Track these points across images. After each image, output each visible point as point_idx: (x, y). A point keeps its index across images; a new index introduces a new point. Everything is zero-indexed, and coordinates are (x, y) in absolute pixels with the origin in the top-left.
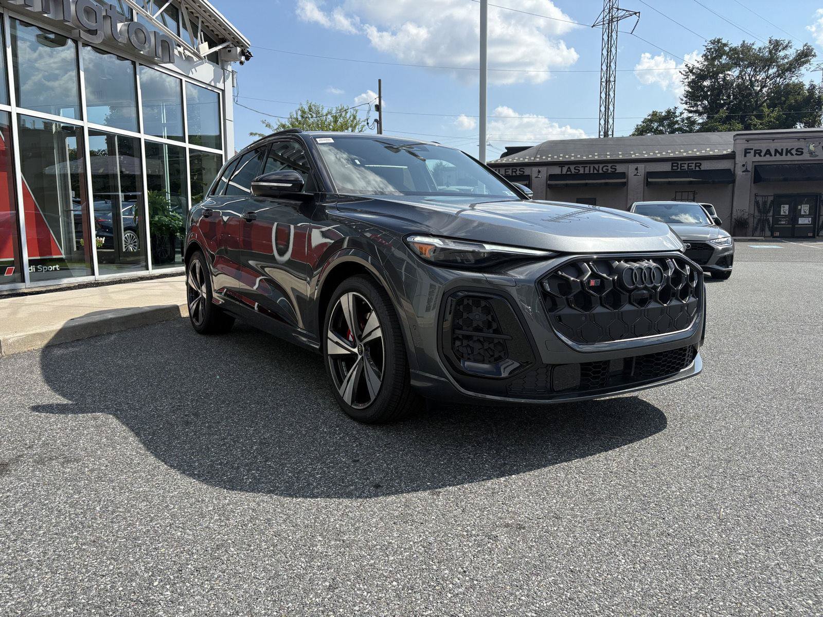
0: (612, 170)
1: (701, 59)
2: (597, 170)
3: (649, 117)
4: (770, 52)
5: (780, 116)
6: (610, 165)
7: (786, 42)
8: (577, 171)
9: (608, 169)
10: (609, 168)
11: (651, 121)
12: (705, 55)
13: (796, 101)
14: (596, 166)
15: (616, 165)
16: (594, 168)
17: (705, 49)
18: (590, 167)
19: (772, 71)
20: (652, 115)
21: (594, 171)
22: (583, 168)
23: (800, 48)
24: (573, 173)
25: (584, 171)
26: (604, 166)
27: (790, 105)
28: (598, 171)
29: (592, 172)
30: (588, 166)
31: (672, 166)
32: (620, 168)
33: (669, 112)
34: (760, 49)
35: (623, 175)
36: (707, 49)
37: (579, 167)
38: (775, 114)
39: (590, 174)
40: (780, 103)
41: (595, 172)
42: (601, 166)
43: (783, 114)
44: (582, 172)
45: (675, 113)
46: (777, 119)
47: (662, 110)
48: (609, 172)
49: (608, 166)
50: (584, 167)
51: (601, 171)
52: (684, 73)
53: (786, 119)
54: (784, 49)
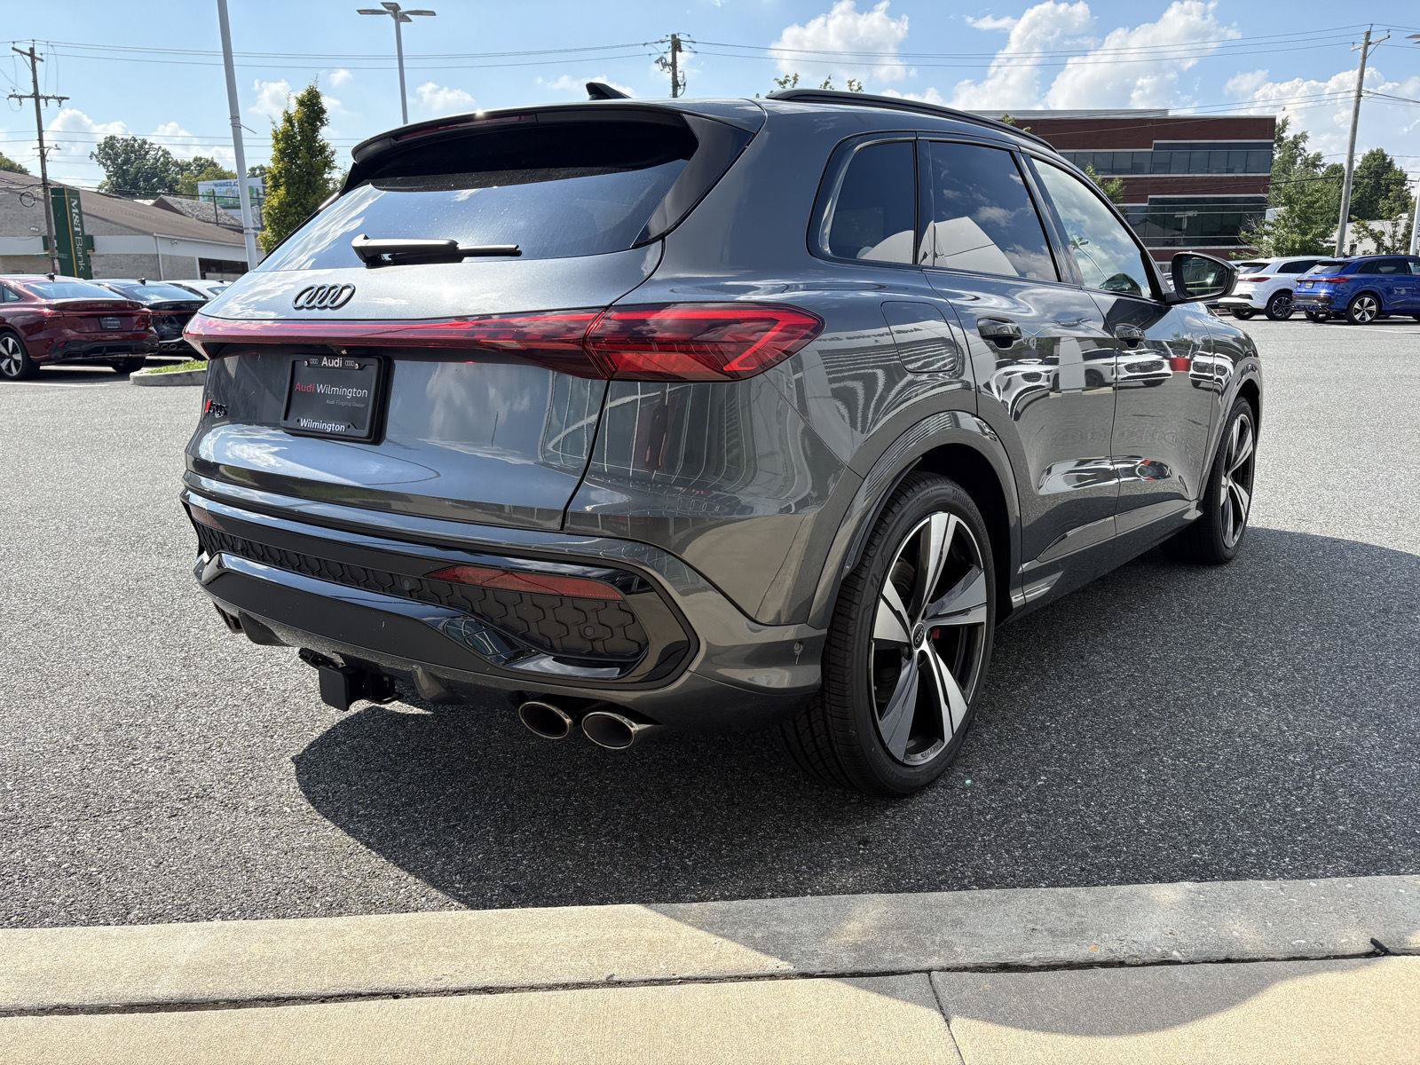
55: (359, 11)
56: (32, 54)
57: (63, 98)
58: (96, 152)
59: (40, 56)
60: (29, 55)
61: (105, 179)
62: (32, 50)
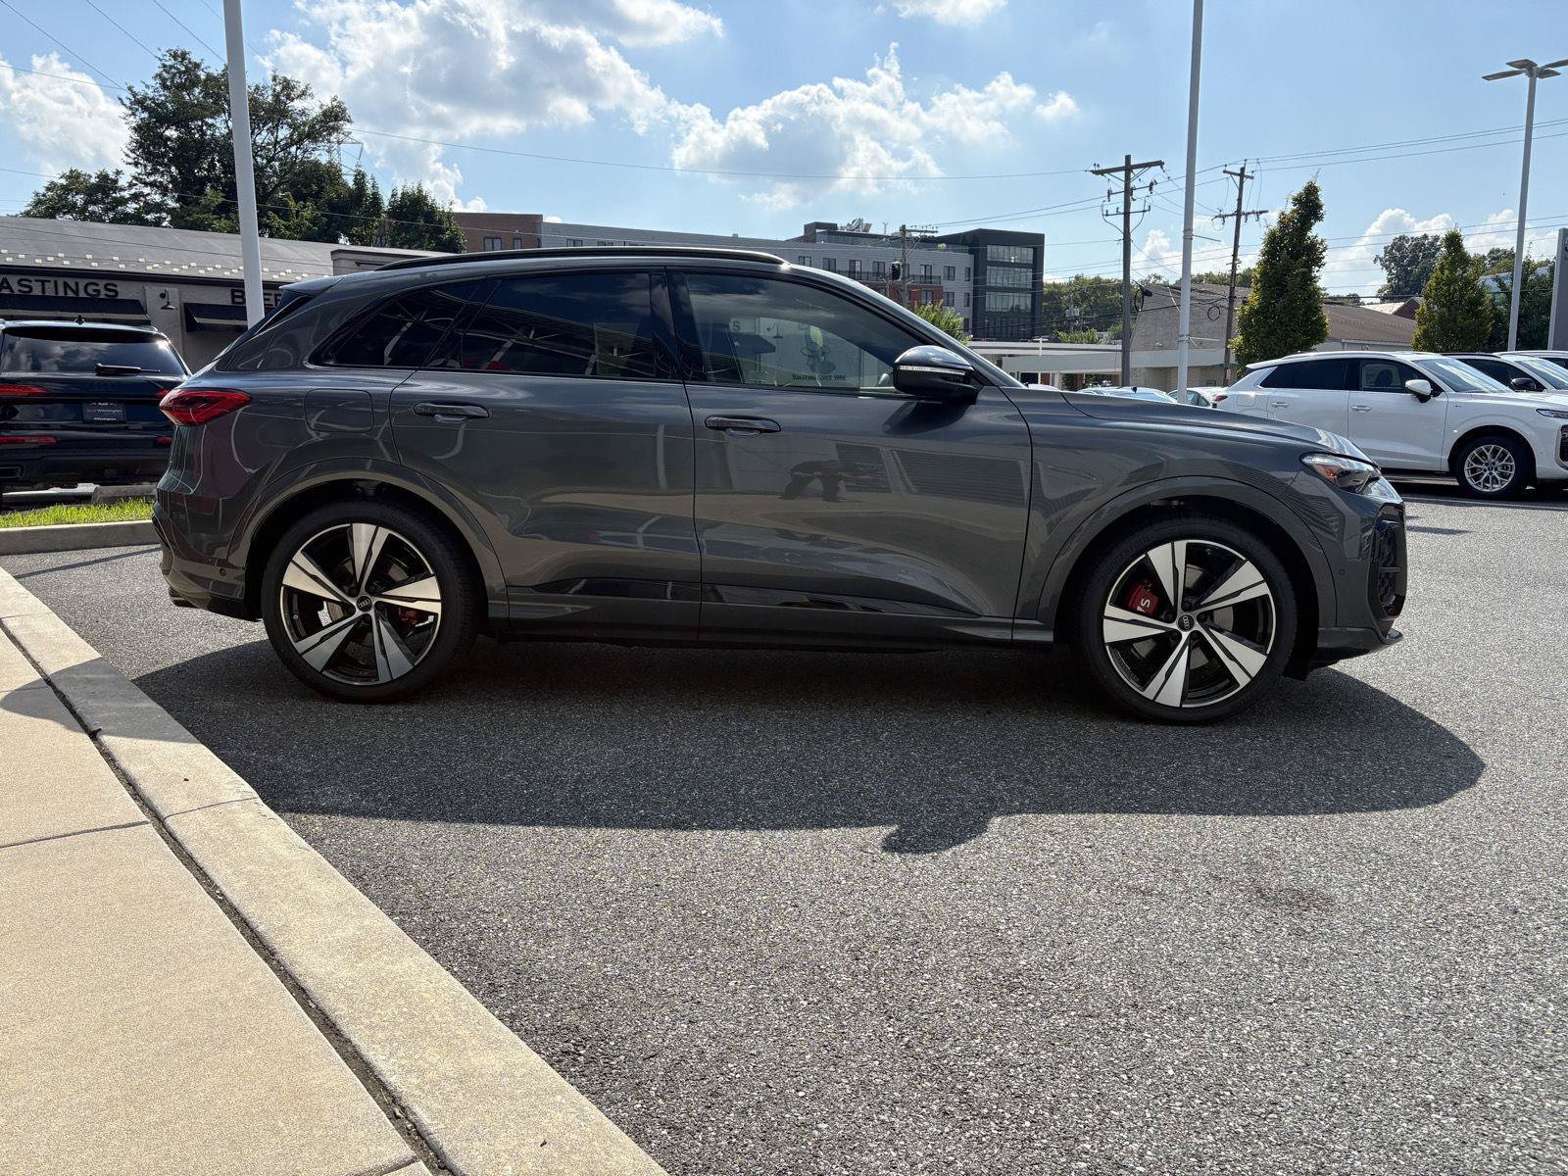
0: (108, 293)
1: (156, 83)
2: (72, 290)
3: (63, 182)
4: (276, 96)
5: (316, 218)
6: (102, 283)
7: (302, 87)
8: (27, 290)
9: (98, 291)
10: (101, 287)
11: (66, 189)
12: (159, 76)
13: (339, 196)
14: (71, 282)
15: (115, 282)
16: (66, 285)
17: (159, 64)
18: (56, 282)
19: (284, 132)
20: (68, 178)
21: (66, 293)
22: (40, 283)
23: (328, 103)
24: (17, 292)
25: (43, 290)
26: (91, 284)
27: (330, 202)
28: (76, 292)
29: (61, 293)
30: (52, 279)
31: (233, 297)
32: (126, 292)
33: (103, 177)
34: (257, 88)
35: (136, 306)
36: (164, 66)
37: (30, 281)
38: (307, 213)
39: (57, 298)
40: (311, 195)
41: (70, 294)
42: (82, 283)
43: (323, 215)
44: (37, 291)
45: (116, 181)
46: (314, 221)
47: (91, 171)
48: (102, 296)
49: (97, 285)
50: (43, 282)
51: (82, 294)
52: (127, 103)
53: (328, 224)
54: (299, 97)
55: (1484, 78)
56: (1242, 175)
57: (1261, 212)
58: (1382, 255)
59: (1250, 174)
60: (1239, 175)
61: (1386, 283)
62: (1243, 169)
